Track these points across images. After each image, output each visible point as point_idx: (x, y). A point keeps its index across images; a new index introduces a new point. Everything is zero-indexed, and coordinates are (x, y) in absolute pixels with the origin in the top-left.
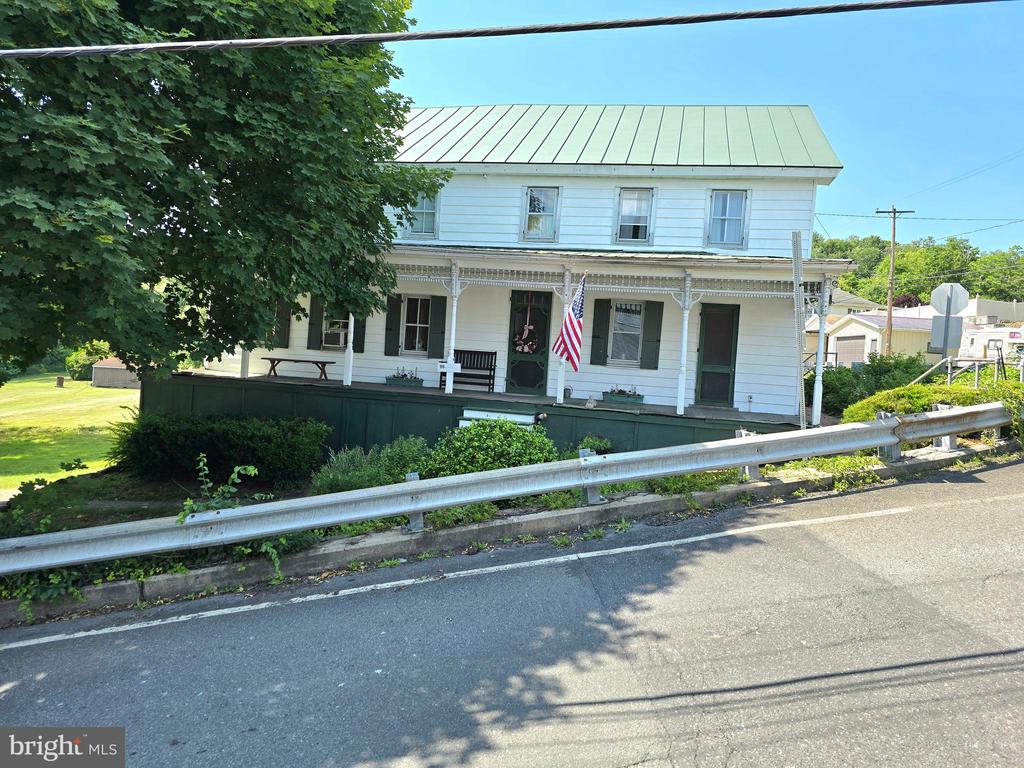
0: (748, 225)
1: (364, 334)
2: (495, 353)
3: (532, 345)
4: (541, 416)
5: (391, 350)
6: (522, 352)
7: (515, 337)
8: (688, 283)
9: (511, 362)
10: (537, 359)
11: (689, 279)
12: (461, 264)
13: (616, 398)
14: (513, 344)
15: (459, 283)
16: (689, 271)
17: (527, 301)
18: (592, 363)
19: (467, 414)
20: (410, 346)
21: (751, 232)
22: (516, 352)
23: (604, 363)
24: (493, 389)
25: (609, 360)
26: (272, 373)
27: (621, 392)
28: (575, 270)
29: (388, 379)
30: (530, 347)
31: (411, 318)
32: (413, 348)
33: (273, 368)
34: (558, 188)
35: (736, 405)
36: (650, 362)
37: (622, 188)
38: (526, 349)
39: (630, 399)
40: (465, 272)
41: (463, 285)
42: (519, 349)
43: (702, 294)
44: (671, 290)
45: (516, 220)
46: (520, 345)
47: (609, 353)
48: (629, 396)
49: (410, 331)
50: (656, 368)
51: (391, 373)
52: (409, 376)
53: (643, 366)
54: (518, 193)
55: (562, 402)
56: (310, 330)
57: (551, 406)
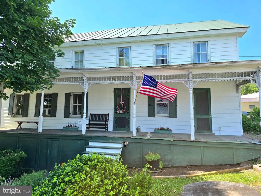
0: (210, 55)
1: (56, 109)
2: (108, 114)
3: (124, 110)
4: (125, 143)
5: (67, 115)
6: (120, 113)
7: (116, 107)
8: (191, 76)
9: (115, 118)
10: (126, 115)
11: (191, 74)
12: (87, 75)
13: (160, 131)
14: (115, 110)
15: (87, 84)
16: (191, 70)
17: (121, 92)
18: (148, 116)
19: (91, 144)
20: (75, 113)
21: (212, 58)
22: (116, 113)
23: (154, 116)
24: (108, 129)
25: (156, 115)
26: (19, 127)
27: (162, 129)
28: (137, 75)
29: (64, 128)
30: (123, 111)
31: (75, 102)
32: (76, 114)
33: (20, 125)
34: (130, 47)
35: (213, 132)
36: (173, 114)
37: (156, 45)
38: (121, 112)
39: (166, 132)
40: (90, 79)
41: (89, 84)
42: (118, 112)
43: (197, 81)
44: (182, 80)
45: (115, 61)
46: (119, 110)
47: (156, 111)
48: (166, 130)
49: (75, 107)
50: (176, 117)
51: (65, 125)
52: (73, 126)
53: (171, 116)
54: (115, 50)
55: (135, 136)
56: (36, 109)
57: (130, 138)
